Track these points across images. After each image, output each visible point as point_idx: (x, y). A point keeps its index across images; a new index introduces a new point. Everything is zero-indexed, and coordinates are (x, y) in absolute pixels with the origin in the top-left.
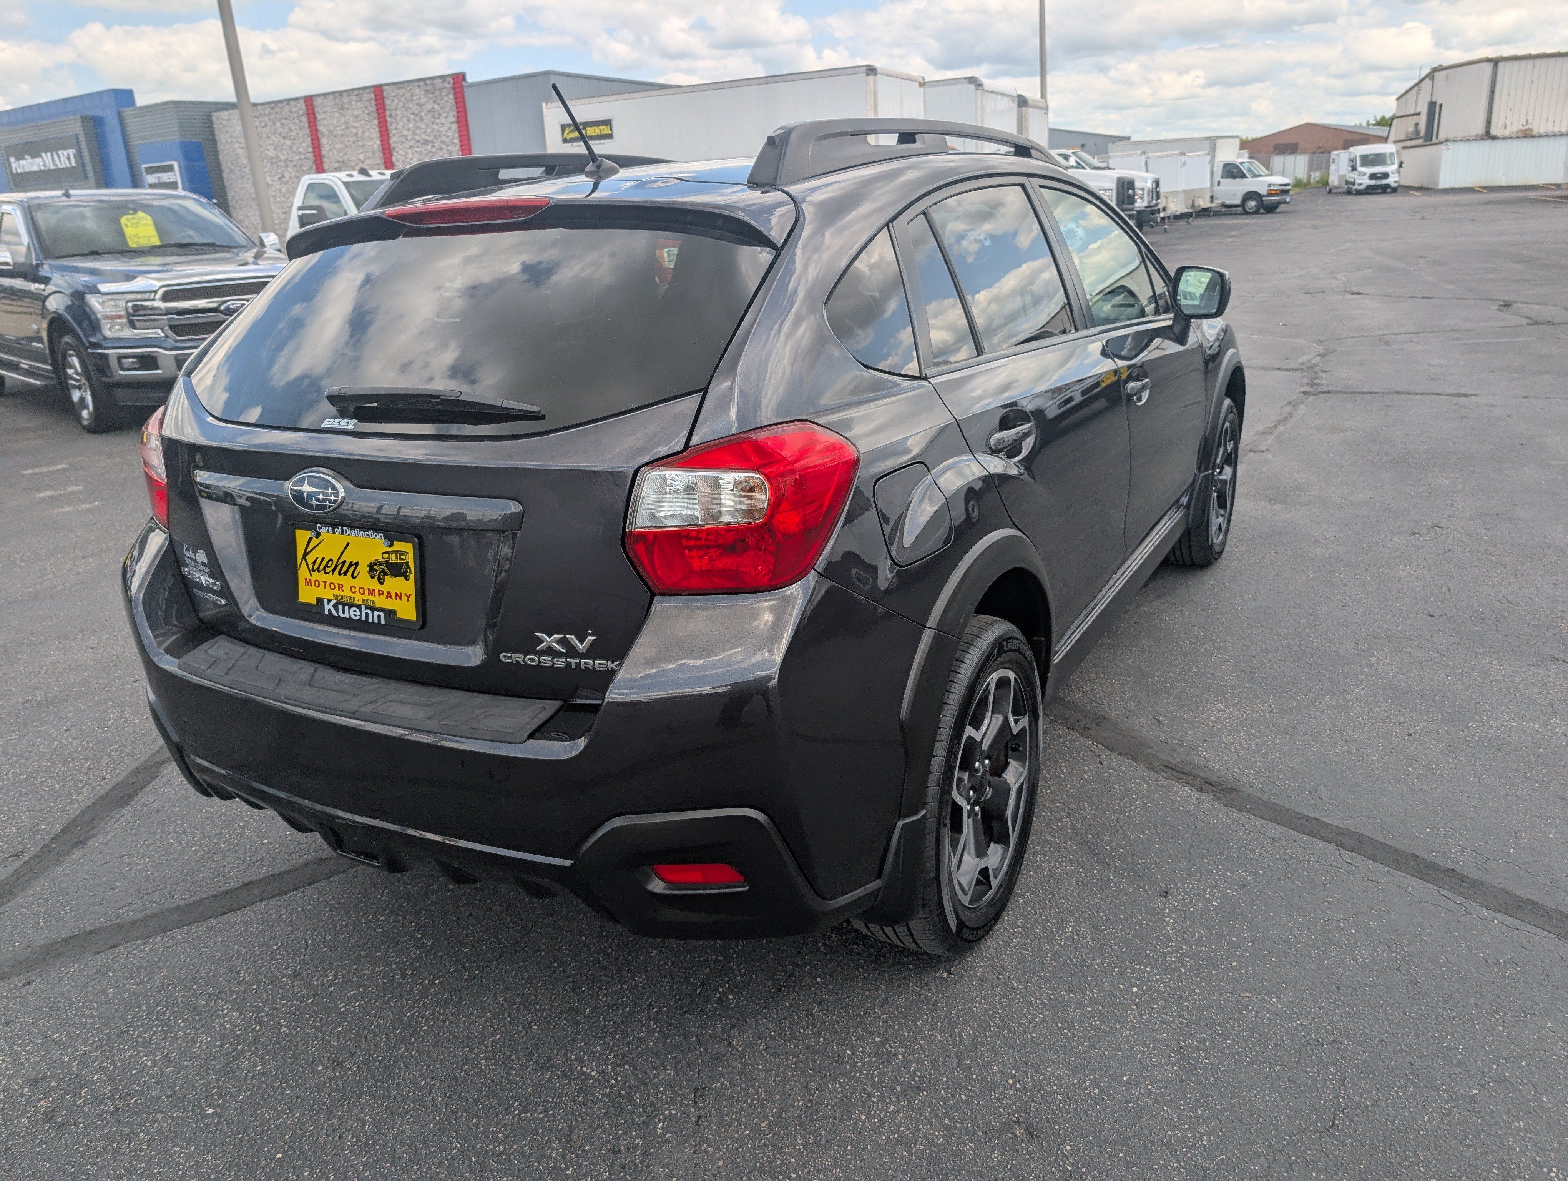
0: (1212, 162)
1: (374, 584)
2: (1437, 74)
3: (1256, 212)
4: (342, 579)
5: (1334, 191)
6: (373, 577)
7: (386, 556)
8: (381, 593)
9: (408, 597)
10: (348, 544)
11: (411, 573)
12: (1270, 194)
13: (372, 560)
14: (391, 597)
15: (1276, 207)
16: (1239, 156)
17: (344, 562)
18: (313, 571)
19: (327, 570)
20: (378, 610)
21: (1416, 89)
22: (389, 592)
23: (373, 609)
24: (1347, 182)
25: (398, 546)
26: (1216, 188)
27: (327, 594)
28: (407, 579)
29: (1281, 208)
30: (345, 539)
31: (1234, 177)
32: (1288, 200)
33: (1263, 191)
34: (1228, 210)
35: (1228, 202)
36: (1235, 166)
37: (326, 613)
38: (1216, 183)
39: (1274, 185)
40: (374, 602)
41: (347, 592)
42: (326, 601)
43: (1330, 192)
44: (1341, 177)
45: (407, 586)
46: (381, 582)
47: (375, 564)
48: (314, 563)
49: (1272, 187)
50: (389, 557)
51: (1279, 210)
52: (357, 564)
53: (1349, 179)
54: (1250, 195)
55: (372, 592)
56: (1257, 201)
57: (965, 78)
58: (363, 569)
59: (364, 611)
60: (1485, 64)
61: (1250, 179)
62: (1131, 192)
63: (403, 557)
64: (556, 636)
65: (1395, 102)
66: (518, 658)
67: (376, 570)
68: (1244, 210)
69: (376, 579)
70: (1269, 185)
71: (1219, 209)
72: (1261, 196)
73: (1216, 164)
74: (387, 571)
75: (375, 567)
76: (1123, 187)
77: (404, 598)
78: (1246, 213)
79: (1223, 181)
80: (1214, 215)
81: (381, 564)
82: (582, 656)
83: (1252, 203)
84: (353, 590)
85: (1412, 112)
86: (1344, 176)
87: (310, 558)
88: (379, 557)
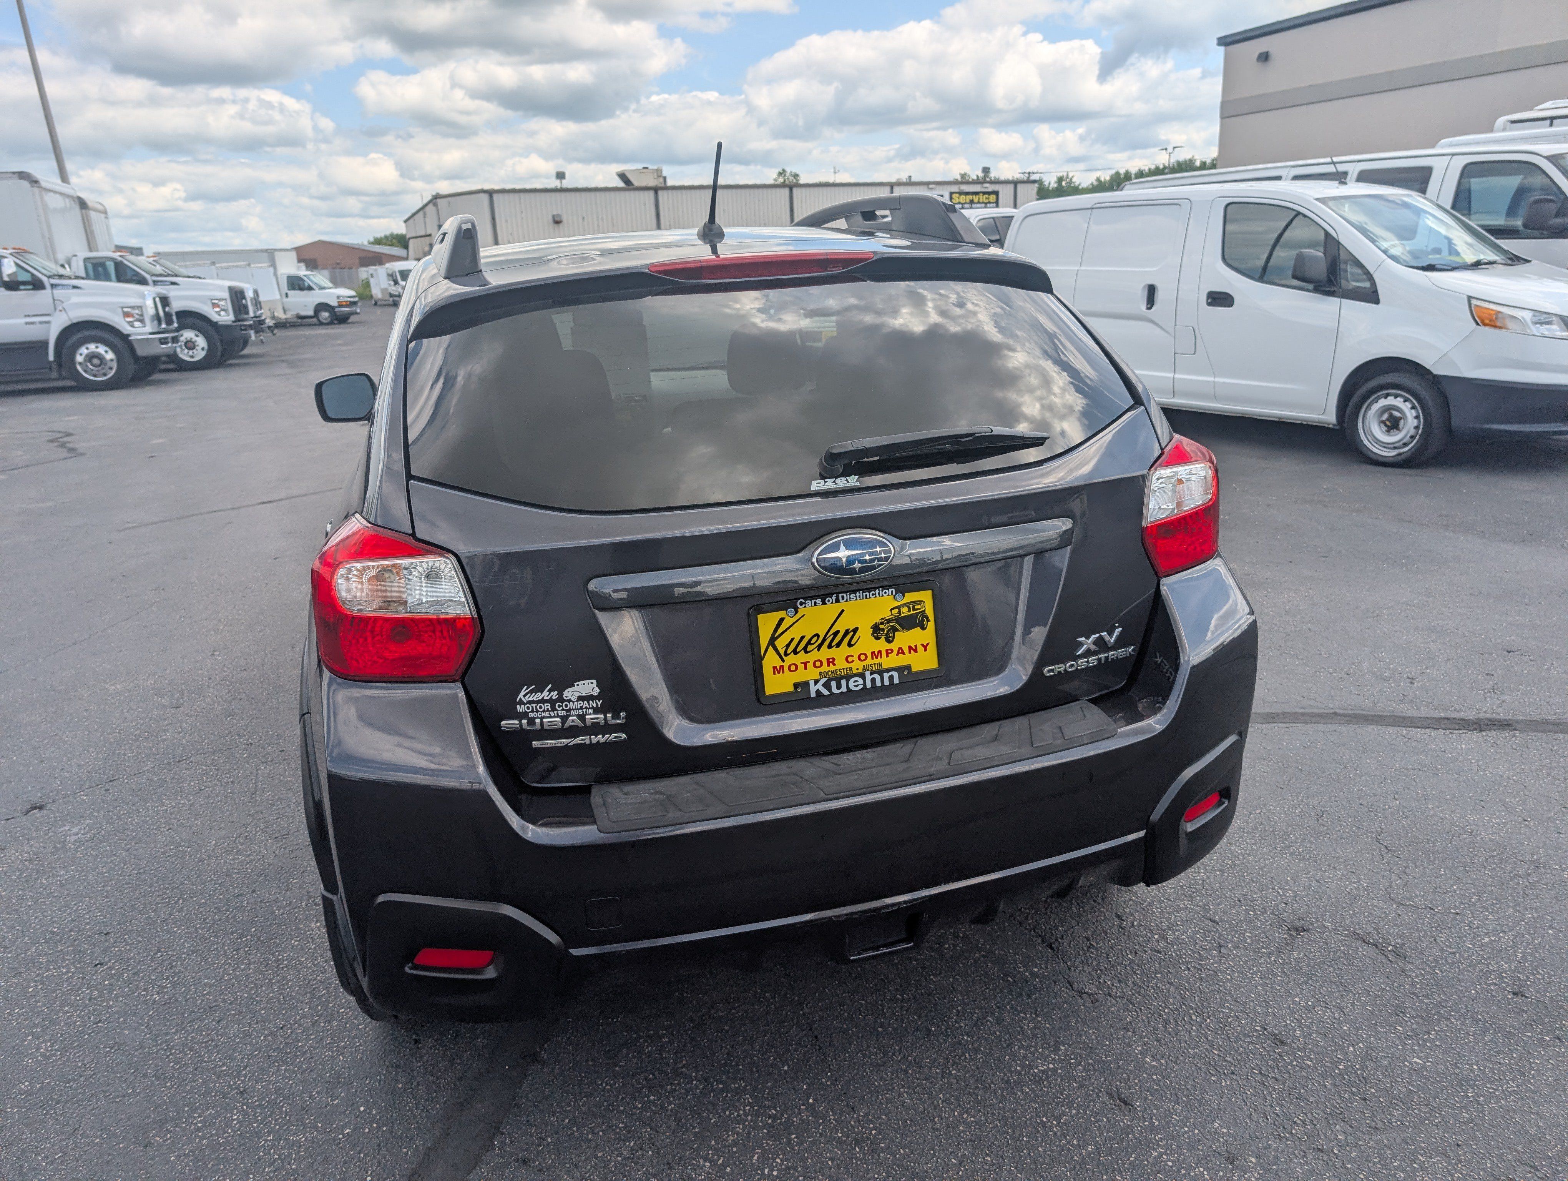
0: (275, 274)
1: (882, 645)
2: (439, 201)
3: (330, 323)
4: (834, 653)
5: (379, 303)
6: (877, 638)
7: (896, 611)
8: (888, 652)
9: (925, 647)
10: (843, 611)
11: (928, 620)
12: (340, 306)
13: (878, 620)
14: (903, 653)
15: (348, 318)
16: (299, 269)
17: (838, 632)
18: (786, 654)
19: (810, 648)
20: (888, 670)
21: (421, 214)
22: (900, 648)
23: (881, 672)
24: (391, 295)
25: (910, 597)
26: (285, 300)
27: (811, 674)
28: (923, 628)
29: (352, 319)
30: (838, 607)
31: (302, 289)
32: (358, 311)
33: (334, 302)
34: (300, 321)
35: (303, 313)
36: (300, 279)
37: (813, 695)
38: (284, 296)
39: (343, 297)
40: (880, 664)
41: (841, 664)
42: (812, 683)
43: (376, 304)
44: (383, 291)
45: (927, 635)
46: (889, 641)
47: (882, 623)
48: (788, 646)
49: (341, 299)
50: (899, 612)
51: (350, 321)
52: (856, 630)
53: (393, 292)
54: (321, 307)
55: (876, 655)
56: (330, 312)
57: (14, 173)
58: (865, 632)
59: (868, 678)
60: (482, 195)
61: (317, 291)
62: (244, 301)
63: (916, 607)
64: (1093, 636)
65: (403, 225)
66: (1060, 668)
67: (883, 630)
68: (319, 320)
69: (883, 639)
70: (338, 297)
71: (295, 320)
72: (333, 308)
73: (279, 276)
74: (898, 627)
75: (881, 626)
76: (236, 296)
77: (920, 649)
78: (321, 324)
79: (290, 293)
80: (291, 326)
81: (889, 621)
82: (1115, 647)
83: (325, 315)
84: (850, 659)
85: (423, 233)
86: (386, 289)
87: (781, 644)
88: (887, 615)
